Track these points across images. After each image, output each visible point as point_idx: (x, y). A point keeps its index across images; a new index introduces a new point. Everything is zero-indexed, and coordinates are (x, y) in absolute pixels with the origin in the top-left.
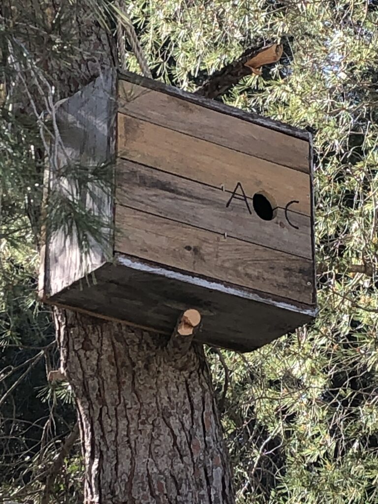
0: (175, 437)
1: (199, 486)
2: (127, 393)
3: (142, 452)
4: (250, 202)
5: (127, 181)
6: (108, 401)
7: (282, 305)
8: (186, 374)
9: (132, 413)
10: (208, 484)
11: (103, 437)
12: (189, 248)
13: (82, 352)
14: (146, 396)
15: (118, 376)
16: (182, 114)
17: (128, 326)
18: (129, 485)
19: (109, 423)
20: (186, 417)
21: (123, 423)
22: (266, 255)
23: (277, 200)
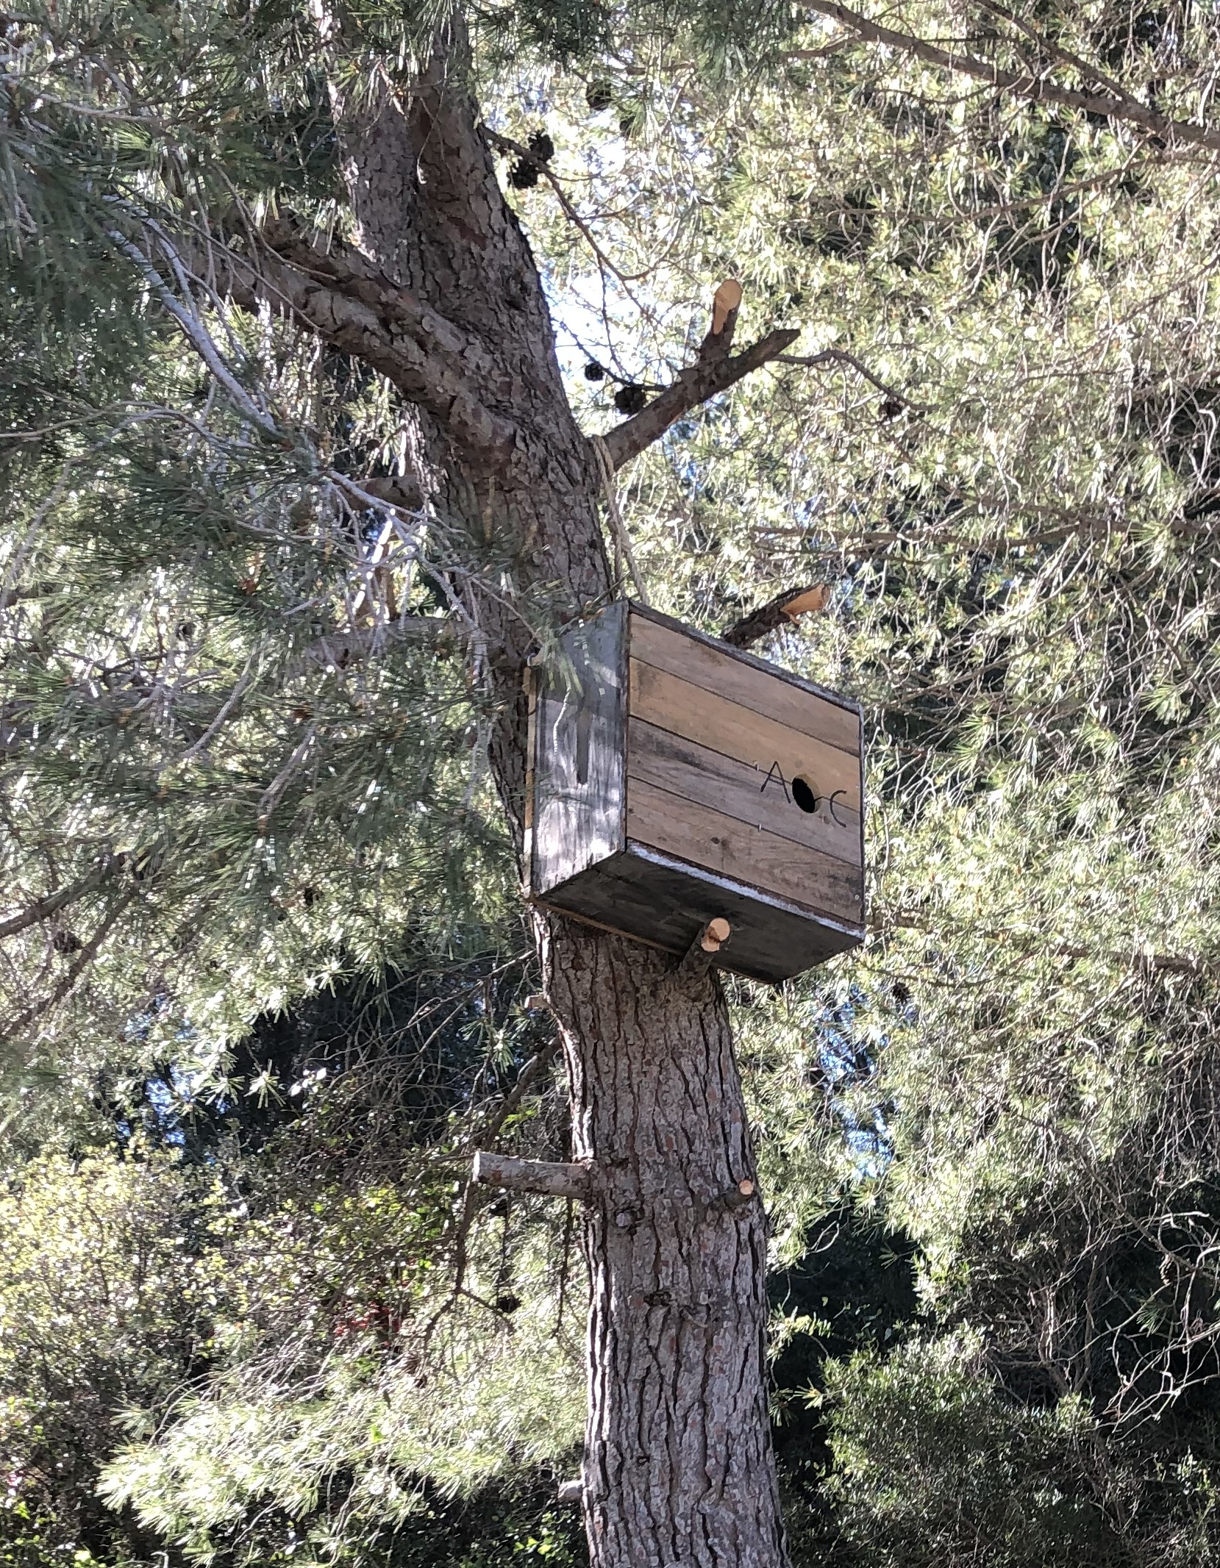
0: (687, 1083)
1: (715, 1143)
2: (628, 1026)
3: (648, 1098)
4: (790, 788)
5: (642, 746)
6: (605, 1034)
7: (825, 922)
8: (700, 1006)
9: (635, 1051)
10: (726, 1141)
11: (598, 1079)
12: (716, 840)
13: (571, 973)
14: (652, 1030)
15: (618, 1004)
16: (707, 666)
17: (630, 941)
18: (632, 1137)
19: (605, 1062)
20: (701, 1058)
21: (623, 1062)
22: (807, 858)
23: (821, 787)
